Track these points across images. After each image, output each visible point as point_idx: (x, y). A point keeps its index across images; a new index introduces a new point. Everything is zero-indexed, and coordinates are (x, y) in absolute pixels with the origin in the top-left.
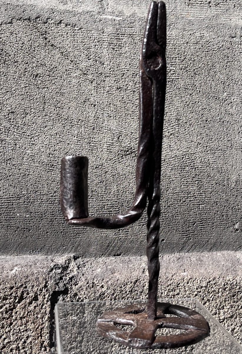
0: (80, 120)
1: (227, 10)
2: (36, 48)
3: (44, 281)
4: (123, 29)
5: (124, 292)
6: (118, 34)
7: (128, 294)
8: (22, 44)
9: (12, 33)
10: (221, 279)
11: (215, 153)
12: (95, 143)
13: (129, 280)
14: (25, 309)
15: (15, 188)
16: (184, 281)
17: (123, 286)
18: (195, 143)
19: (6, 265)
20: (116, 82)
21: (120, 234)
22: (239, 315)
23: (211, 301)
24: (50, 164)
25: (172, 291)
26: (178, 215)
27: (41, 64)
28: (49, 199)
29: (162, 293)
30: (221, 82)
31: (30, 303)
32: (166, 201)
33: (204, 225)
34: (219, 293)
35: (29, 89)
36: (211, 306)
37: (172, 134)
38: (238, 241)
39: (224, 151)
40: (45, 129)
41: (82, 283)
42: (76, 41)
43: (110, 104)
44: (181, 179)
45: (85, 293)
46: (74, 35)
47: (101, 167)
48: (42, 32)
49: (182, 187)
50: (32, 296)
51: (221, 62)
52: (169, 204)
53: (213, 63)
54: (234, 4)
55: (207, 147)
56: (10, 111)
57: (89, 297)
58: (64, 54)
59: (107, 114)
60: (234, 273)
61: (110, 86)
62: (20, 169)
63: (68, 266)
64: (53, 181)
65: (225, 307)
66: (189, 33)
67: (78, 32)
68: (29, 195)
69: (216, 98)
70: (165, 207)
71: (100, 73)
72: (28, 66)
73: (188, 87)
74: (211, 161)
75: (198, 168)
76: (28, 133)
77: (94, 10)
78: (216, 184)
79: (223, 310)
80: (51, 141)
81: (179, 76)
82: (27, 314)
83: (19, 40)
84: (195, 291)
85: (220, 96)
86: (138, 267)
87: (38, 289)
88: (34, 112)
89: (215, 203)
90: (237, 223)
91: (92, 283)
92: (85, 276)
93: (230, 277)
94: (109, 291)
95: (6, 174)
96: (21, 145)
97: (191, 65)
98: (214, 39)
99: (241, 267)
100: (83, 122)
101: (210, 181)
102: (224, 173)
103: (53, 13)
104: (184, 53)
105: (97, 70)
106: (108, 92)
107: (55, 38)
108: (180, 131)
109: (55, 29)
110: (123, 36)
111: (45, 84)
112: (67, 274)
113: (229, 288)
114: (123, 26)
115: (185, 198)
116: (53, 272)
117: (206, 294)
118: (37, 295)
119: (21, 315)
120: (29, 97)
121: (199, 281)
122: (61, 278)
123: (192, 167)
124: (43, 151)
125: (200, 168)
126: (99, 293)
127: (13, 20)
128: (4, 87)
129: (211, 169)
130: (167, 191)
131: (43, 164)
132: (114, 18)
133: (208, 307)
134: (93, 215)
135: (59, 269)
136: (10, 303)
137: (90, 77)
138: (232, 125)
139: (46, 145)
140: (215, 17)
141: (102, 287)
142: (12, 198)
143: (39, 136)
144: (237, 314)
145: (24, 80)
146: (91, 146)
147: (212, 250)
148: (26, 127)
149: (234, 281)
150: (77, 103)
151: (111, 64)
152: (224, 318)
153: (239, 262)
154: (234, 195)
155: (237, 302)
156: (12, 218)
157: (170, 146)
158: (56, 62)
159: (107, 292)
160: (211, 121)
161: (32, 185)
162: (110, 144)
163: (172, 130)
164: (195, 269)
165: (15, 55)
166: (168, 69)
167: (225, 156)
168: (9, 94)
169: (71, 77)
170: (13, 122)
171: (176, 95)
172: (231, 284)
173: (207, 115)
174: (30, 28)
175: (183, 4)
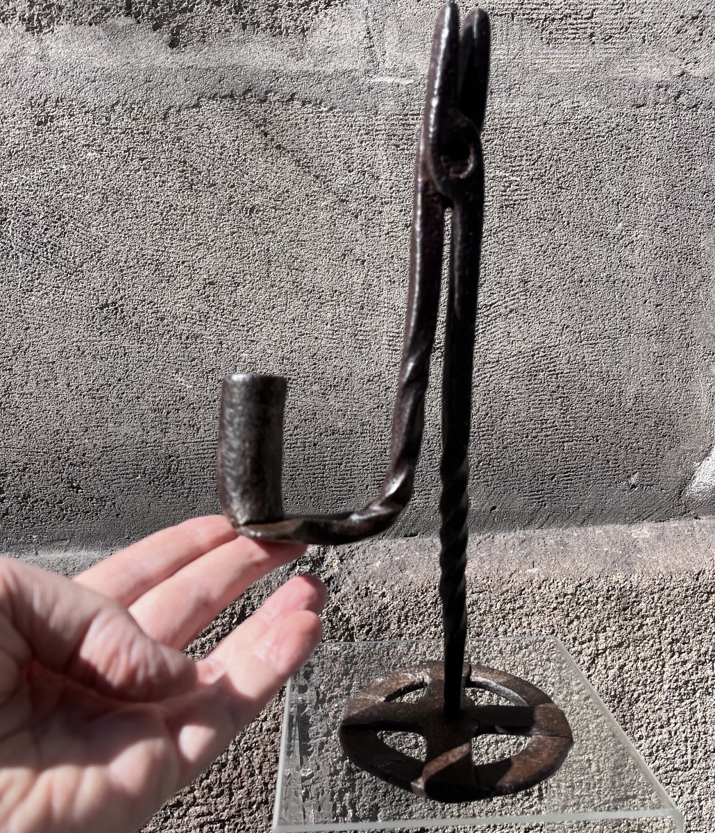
0: (336, 291)
1: (628, 49)
2: (248, 155)
4: (416, 103)
5: (422, 605)
6: (407, 115)
8: (222, 148)
9: (200, 127)
10: (602, 581)
11: (596, 344)
12: (365, 334)
13: (432, 584)
16: (532, 584)
17: (420, 594)
18: (558, 325)
20: (403, 213)
21: (415, 499)
22: (634, 641)
23: (582, 619)
25: (511, 602)
26: (522, 462)
27: (260, 187)
29: (492, 606)
30: (613, 201)
32: (499, 438)
33: (571, 480)
34: (597, 605)
35: (239, 237)
36: (582, 627)
37: (513, 310)
38: (636, 506)
39: (615, 339)
40: (273, 312)
41: (348, 588)
42: (324, 135)
43: (393, 257)
44: (530, 396)
45: (352, 606)
46: (319, 123)
47: (377, 378)
48: (257, 122)
49: (532, 410)
51: (613, 160)
52: (505, 443)
53: (597, 163)
54: (643, 35)
55: (580, 332)
56: (207, 282)
57: (360, 612)
58: (302, 162)
59: (388, 277)
60: (627, 567)
61: (392, 223)
63: (324, 557)
64: (291, 408)
65: (608, 629)
66: (548, 103)
67: (327, 117)
69: (602, 235)
70: (497, 448)
71: (372, 197)
72: (236, 191)
73: (546, 215)
74: (589, 359)
75: (562, 373)
76: (242, 320)
77: (357, 68)
78: (597, 403)
79: (604, 634)
80: (284, 334)
81: (527, 195)
83: (215, 141)
84: (552, 602)
85: (609, 230)
88: (251, 281)
89: (593, 438)
90: (634, 474)
91: (366, 588)
92: (352, 575)
93: (619, 577)
94: (395, 603)
95: (207, 398)
96: (230, 343)
98: (600, 112)
99: (640, 556)
100: (342, 295)
101: (586, 397)
102: (613, 382)
103: (278, 78)
104: (539, 145)
105: (365, 191)
106: (388, 234)
107: (283, 131)
108: (529, 304)
109: (282, 113)
110: (415, 117)
111: (268, 225)
112: (322, 572)
113: (616, 595)
114: (415, 97)
115: (537, 430)
116: (296, 571)
117: (573, 606)
120: (240, 253)
121: (560, 584)
123: (551, 373)
124: (271, 354)
125: (567, 373)
126: (378, 607)
127: (202, 99)
128: (193, 235)
129: (588, 375)
130: (502, 419)
132: (398, 80)
133: (576, 628)
134: (365, 466)
137: (353, 206)
138: (631, 287)
139: (276, 341)
140: (602, 66)
141: (383, 595)
143: (262, 326)
144: (631, 640)
145: (228, 220)
146: (358, 340)
147: (586, 523)
148: (237, 310)
149: (626, 583)
150: (330, 259)
151: (392, 178)
152: (606, 647)
153: (635, 546)
154: (630, 423)
155: (630, 620)
157: (509, 333)
158: (287, 180)
159: (392, 605)
160: (590, 281)
162: (394, 334)
163: (513, 302)
164: (553, 562)
165: (209, 171)
166: (506, 182)
167: (616, 348)
168: (202, 249)
169: (316, 208)
170: (213, 301)
171: (521, 232)
172: (621, 589)
173: (584, 270)
174: (233, 114)
175: (537, 41)
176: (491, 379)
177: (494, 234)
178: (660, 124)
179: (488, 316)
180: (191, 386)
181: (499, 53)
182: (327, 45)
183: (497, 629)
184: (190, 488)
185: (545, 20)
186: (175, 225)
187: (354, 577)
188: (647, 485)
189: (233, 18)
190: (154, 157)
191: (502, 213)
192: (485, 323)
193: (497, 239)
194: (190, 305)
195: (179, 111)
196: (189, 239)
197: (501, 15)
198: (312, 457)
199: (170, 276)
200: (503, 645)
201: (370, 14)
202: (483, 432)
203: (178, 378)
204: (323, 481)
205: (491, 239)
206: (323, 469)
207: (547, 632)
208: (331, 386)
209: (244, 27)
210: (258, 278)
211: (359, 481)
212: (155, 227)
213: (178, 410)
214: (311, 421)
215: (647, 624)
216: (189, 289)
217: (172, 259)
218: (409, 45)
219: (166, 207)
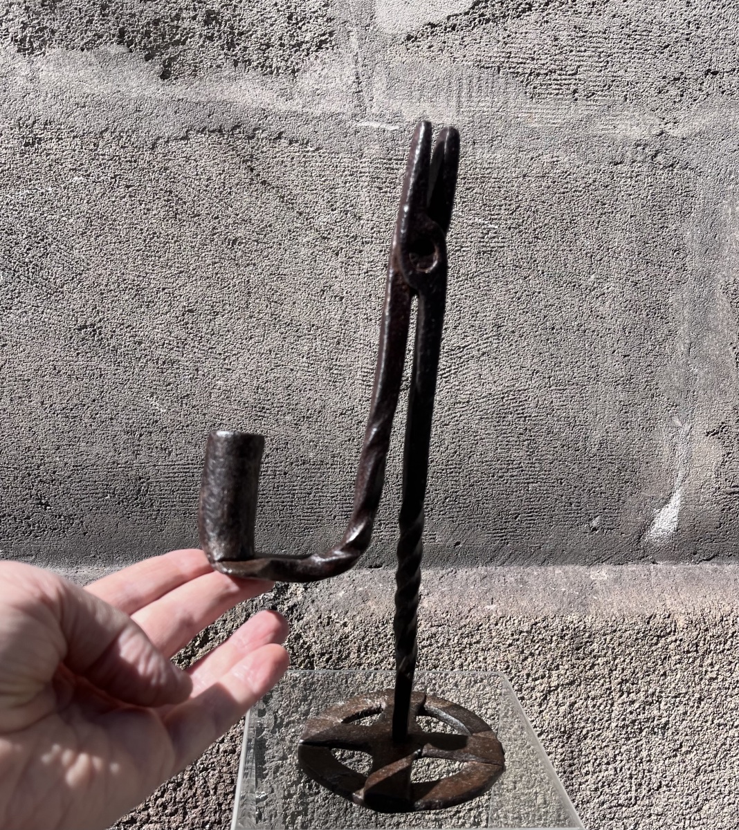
0: (313, 325)
1: (609, 107)
2: (233, 189)
4: (401, 148)
5: (382, 636)
6: (390, 159)
7: (390, 638)
8: (208, 180)
9: (188, 159)
10: (557, 620)
11: (564, 390)
12: (340, 368)
15: (197, 447)
16: (489, 620)
17: (380, 625)
18: (528, 370)
20: (383, 253)
21: (381, 532)
22: (586, 680)
23: (536, 656)
24: (259, 406)
25: (468, 636)
26: (487, 500)
27: (243, 220)
29: (450, 640)
30: (587, 254)
32: (466, 476)
33: (534, 520)
34: (551, 644)
35: (221, 267)
36: (535, 664)
37: (485, 353)
38: (596, 549)
39: (582, 386)
40: (250, 342)
41: (311, 616)
43: (370, 295)
44: (498, 437)
45: (314, 634)
46: (305, 162)
47: (350, 412)
48: (244, 157)
49: (499, 451)
50: (223, 637)
52: (472, 481)
53: (573, 216)
54: (625, 93)
55: (549, 378)
56: (186, 309)
57: (321, 640)
58: (285, 198)
59: (365, 314)
60: (583, 608)
61: (371, 262)
62: (204, 414)
65: (560, 667)
66: (528, 156)
67: (313, 156)
69: (574, 286)
70: (464, 486)
71: (353, 237)
72: (219, 223)
74: (556, 404)
75: (530, 416)
76: (219, 349)
77: (345, 111)
78: (563, 447)
79: (557, 672)
80: (260, 364)
81: (504, 242)
83: (202, 173)
84: (508, 639)
85: (582, 282)
87: (233, 626)
88: (230, 311)
89: (557, 480)
90: (595, 517)
91: (328, 617)
92: (315, 603)
93: (574, 617)
94: (356, 633)
95: (180, 423)
96: (206, 370)
97: (530, 220)
98: (578, 167)
99: (596, 598)
100: (320, 330)
101: (552, 440)
102: (579, 427)
103: (266, 117)
104: (517, 196)
105: (347, 230)
106: (367, 272)
107: (269, 168)
108: (501, 348)
109: (269, 150)
110: (399, 162)
111: (249, 257)
112: (286, 599)
113: (570, 635)
114: (399, 142)
115: (503, 471)
117: (528, 644)
120: (220, 283)
121: (516, 621)
123: (520, 416)
124: (247, 383)
125: (535, 416)
126: (339, 636)
127: (191, 132)
128: (175, 262)
129: (556, 419)
130: (470, 457)
131: (246, 405)
132: (384, 126)
133: (530, 665)
134: (334, 497)
135: (272, 591)
137: (334, 244)
138: (601, 337)
139: (252, 371)
140: (583, 123)
141: (345, 625)
142: (192, 464)
143: (239, 355)
144: (582, 679)
145: (211, 250)
146: (333, 374)
147: (546, 562)
148: (215, 339)
149: (580, 623)
150: (309, 294)
151: (374, 218)
152: (558, 684)
153: (593, 588)
154: (594, 468)
155: (583, 659)
156: (193, 498)
157: (480, 375)
158: (271, 215)
159: (353, 635)
160: (561, 328)
162: (368, 370)
163: (485, 345)
164: (511, 600)
165: (194, 201)
166: (485, 229)
167: (583, 395)
168: (183, 277)
169: (298, 244)
170: (192, 328)
171: (496, 278)
172: (575, 629)
173: (555, 318)
174: (221, 148)
175: (521, 95)
176: (461, 418)
177: (471, 278)
178: (636, 182)
179: (461, 358)
181: (483, 104)
182: (316, 87)
183: (453, 662)
184: (159, 510)
185: (530, 75)
186: (158, 252)
187: (317, 606)
188: (608, 529)
189: (225, 54)
190: (140, 185)
191: (480, 259)
192: (457, 365)
193: (473, 284)
194: (169, 331)
195: (168, 142)
196: (171, 266)
197: (487, 68)
198: (282, 486)
199: (150, 302)
200: (458, 677)
201: (360, 59)
202: (451, 469)
203: (152, 401)
204: (292, 510)
205: (467, 284)
206: (292, 498)
207: (502, 667)
208: (304, 417)
209: (236, 63)
210: (237, 308)
211: (327, 511)
212: (137, 253)
213: (151, 433)
214: (282, 450)
215: (598, 664)
216: (168, 315)
217: (152, 286)
218: (397, 92)
219: (149, 234)
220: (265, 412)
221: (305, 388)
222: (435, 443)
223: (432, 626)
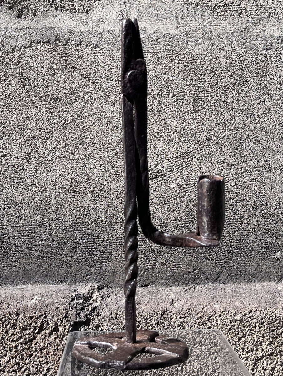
0: (102, 143)
1: (260, 21)
2: (56, 71)
3: (65, 311)
4: (147, 47)
5: (150, 325)
7: (155, 326)
8: (42, 67)
9: (31, 57)
10: (258, 312)
11: (251, 175)
12: (118, 166)
13: (156, 312)
14: (45, 340)
15: (37, 215)
16: (215, 313)
17: (148, 318)
18: (228, 164)
19: (27, 294)
21: (147, 263)
22: (280, 352)
23: (247, 337)
24: (72, 189)
25: (203, 324)
27: (62, 88)
28: (72, 226)
29: (192, 327)
30: (256, 98)
31: (50, 334)
33: (241, 254)
34: (256, 328)
35: (50, 113)
36: (247, 342)
37: (202, 155)
38: (280, 271)
39: (261, 172)
40: (67, 154)
41: (105, 314)
45: (107, 324)
46: (95, 56)
48: (62, 55)
50: (52, 327)
51: (255, 77)
53: (246, 78)
54: (268, 13)
55: (241, 168)
56: (31, 137)
57: (112, 328)
58: (85, 75)
60: (274, 305)
62: (41, 196)
63: (91, 296)
64: (75, 208)
65: (263, 343)
66: (218, 48)
67: (99, 53)
68: (51, 222)
69: (251, 116)
72: (48, 89)
73: (219, 105)
74: (247, 183)
75: (232, 191)
76: (49, 158)
77: (116, 29)
78: (253, 209)
79: (261, 347)
80: (73, 166)
81: (208, 94)
82: (47, 345)
83: (39, 64)
84: (228, 325)
85: (255, 113)
86: (167, 298)
87: (58, 319)
88: (55, 137)
89: (252, 229)
90: (278, 251)
91: (116, 314)
92: (108, 306)
93: (269, 310)
95: (27, 201)
96: (42, 170)
98: (246, 52)
99: (282, 299)
100: (106, 145)
101: (246, 205)
102: (262, 197)
103: (73, 34)
104: (214, 69)
105: (119, 91)
107: (75, 60)
108: (211, 152)
109: (75, 51)
110: (146, 54)
111: (66, 107)
112: (90, 304)
113: (267, 322)
114: (146, 44)
116: (75, 302)
117: (241, 328)
118: (58, 326)
119: (41, 346)
120: (50, 122)
121: (232, 314)
122: (83, 309)
123: (226, 191)
124: (65, 177)
125: (235, 191)
126: (123, 325)
127: (33, 43)
128: (24, 112)
129: (247, 192)
131: (65, 189)
133: (244, 342)
134: (118, 242)
135: (81, 299)
136: (30, 334)
137: (112, 98)
138: (269, 144)
139: (68, 170)
140: (246, 29)
142: (34, 225)
143: (61, 161)
144: (278, 351)
145: (44, 104)
146: (115, 170)
147: (250, 281)
148: (47, 152)
149: (272, 314)
150: (99, 126)
152: (263, 355)
153: (280, 294)
154: (274, 221)
155: (277, 338)
156: (34, 245)
157: (200, 168)
158: (77, 84)
160: (245, 140)
161: (53, 212)
163: (202, 151)
164: (229, 302)
165: (35, 79)
166: (196, 87)
167: (263, 177)
168: (29, 119)
169: (92, 99)
170: (34, 147)
171: (205, 113)
172: (269, 318)
173: (241, 134)
174: (49, 51)
175: (211, 17)
176: (191, 193)
177: (191, 114)
178: (280, 58)
179: (188, 158)
180: (18, 194)
181: (190, 22)
182: (100, 18)
183: (195, 340)
184: (14, 253)
185: (215, 6)
186: (15, 106)
187: (109, 308)
189: (51, 4)
190: (5, 72)
191: (195, 103)
192: (187, 162)
193: (192, 117)
194: (21, 149)
195: (20, 49)
196: (22, 114)
197: (191, 4)
198: (87, 237)
199: (10, 133)
200: (199, 352)
201: (122, 3)
202: (187, 224)
203: (11, 189)
204: (93, 251)
205: (189, 117)
206: (93, 244)
208: (98, 195)
209: (56, 8)
210: (59, 135)
211: (114, 251)
212: (4, 107)
213: (10, 207)
214: (87, 215)
216: (20, 140)
217: (12, 124)
218: (143, 18)
219: (10, 97)
220: (76, 193)
221: (99, 179)
222: (177, 208)
223: (180, 318)
